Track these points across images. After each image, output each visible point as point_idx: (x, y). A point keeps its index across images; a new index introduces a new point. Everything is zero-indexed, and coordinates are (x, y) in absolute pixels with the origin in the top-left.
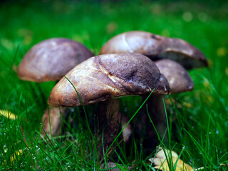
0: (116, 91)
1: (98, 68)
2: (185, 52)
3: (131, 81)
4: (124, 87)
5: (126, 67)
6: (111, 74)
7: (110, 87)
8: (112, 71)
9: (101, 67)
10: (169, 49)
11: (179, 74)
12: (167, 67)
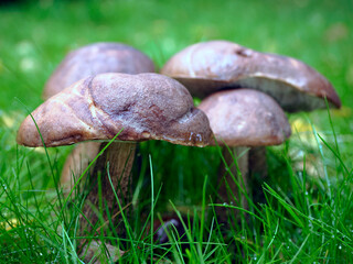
0: (92, 131)
1: (83, 93)
2: (290, 81)
3: (120, 118)
4: (104, 126)
5: (118, 96)
6: (95, 104)
7: (84, 124)
8: (98, 99)
9: (87, 92)
10: (259, 74)
11: (260, 115)
12: (242, 101)
